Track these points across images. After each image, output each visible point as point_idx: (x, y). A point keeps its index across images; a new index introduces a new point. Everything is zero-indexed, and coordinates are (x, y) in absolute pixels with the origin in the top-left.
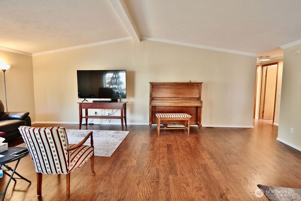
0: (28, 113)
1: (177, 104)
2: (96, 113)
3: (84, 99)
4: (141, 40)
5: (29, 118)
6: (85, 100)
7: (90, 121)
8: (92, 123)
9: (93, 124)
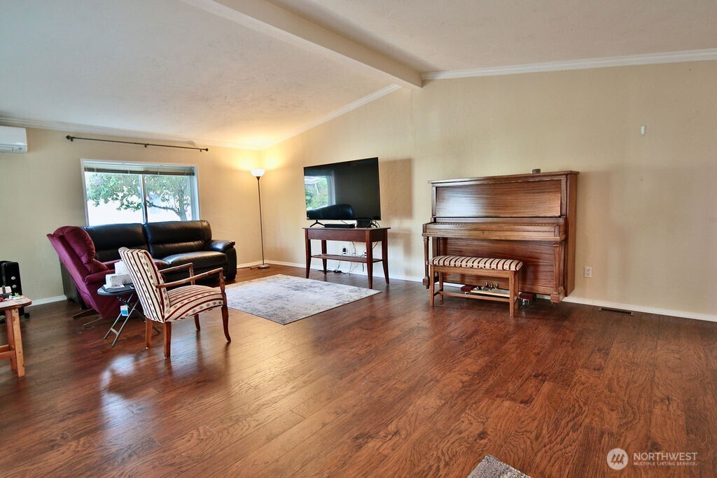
0: (233, 243)
1: (486, 233)
2: (344, 250)
3: (315, 221)
4: (423, 83)
5: (234, 251)
6: (317, 223)
7: (332, 265)
8: (339, 270)
9: (340, 272)
